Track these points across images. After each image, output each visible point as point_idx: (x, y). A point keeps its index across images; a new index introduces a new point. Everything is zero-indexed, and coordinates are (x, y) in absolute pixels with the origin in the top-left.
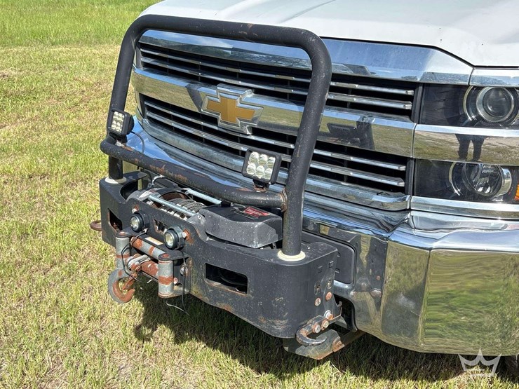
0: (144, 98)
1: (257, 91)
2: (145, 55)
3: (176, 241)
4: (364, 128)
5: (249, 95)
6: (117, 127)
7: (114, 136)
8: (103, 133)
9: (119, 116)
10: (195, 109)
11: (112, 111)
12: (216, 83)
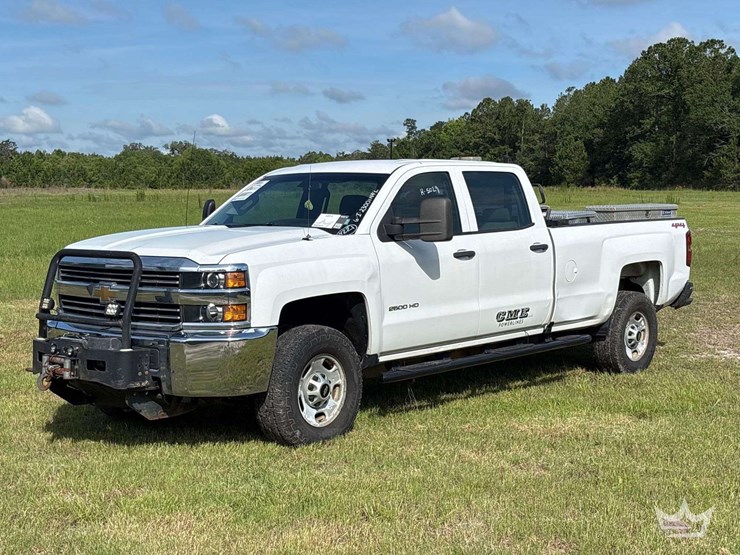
0: (62, 297)
1: (119, 283)
2: (63, 272)
3: (72, 353)
4: (168, 294)
5: (114, 285)
6: (45, 306)
7: (43, 311)
8: (37, 311)
9: (47, 301)
10: (89, 297)
11: (43, 298)
12: (98, 281)
